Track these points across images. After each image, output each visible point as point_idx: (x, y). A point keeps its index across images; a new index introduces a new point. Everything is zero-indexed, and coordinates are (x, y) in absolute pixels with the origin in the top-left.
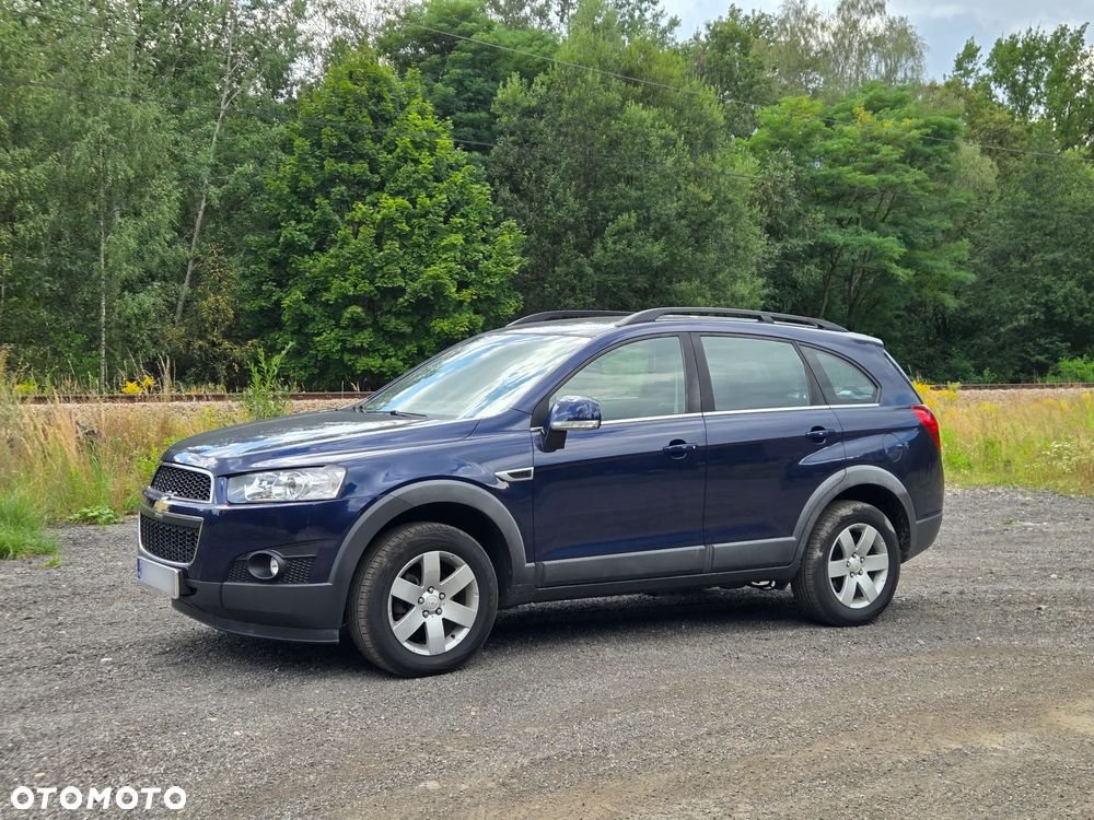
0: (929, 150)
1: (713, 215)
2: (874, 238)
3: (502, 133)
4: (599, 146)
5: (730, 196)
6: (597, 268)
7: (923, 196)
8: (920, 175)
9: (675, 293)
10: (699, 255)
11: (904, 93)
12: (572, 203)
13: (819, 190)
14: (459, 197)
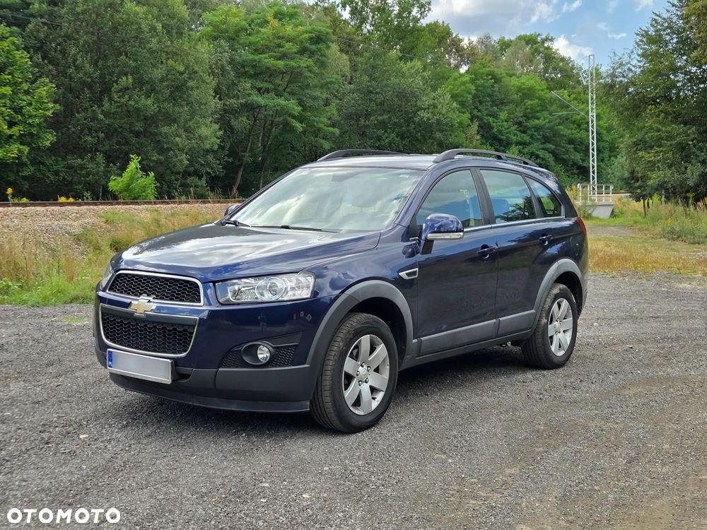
0: (313, 47)
1: (186, 82)
2: (282, 101)
3: (33, 16)
4: (107, 29)
5: (197, 69)
6: (106, 114)
7: (310, 77)
8: (310, 62)
9: (161, 134)
10: (177, 109)
11: (296, 10)
12: (89, 68)
13: (246, 69)
14: (6, 60)
